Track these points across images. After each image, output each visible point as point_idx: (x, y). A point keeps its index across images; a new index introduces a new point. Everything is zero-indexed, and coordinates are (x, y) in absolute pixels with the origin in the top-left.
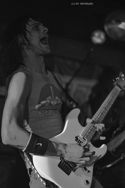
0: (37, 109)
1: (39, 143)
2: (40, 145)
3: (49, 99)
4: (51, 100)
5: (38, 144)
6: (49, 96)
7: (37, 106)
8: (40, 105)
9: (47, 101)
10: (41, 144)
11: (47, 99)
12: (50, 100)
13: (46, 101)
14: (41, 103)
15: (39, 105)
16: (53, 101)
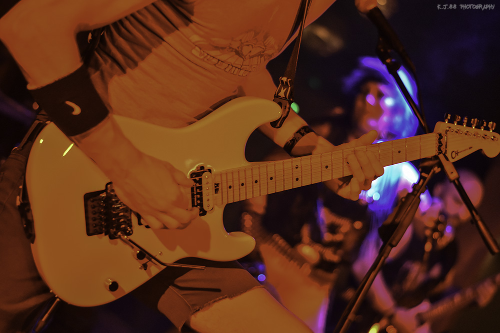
12: (241, 43)
16: (250, 46)
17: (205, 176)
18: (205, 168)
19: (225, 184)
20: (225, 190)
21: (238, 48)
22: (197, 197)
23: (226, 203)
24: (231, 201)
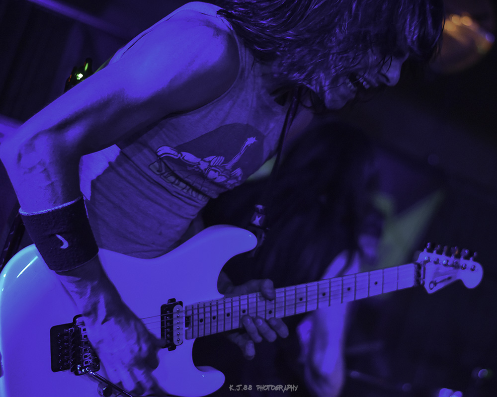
0: (159, 154)
1: (65, 238)
2: (62, 244)
3: (210, 162)
4: (215, 166)
5: (59, 237)
6: (218, 155)
7: (168, 148)
8: (176, 154)
9: (202, 162)
10: (65, 245)
11: (207, 159)
12: (210, 166)
13: (198, 160)
14: (184, 154)
15: (173, 152)
16: (217, 173)
17: (176, 308)
18: (177, 301)
19: (196, 317)
20: (196, 323)
21: (205, 169)
22: (167, 331)
23: (197, 337)
24: (201, 334)
